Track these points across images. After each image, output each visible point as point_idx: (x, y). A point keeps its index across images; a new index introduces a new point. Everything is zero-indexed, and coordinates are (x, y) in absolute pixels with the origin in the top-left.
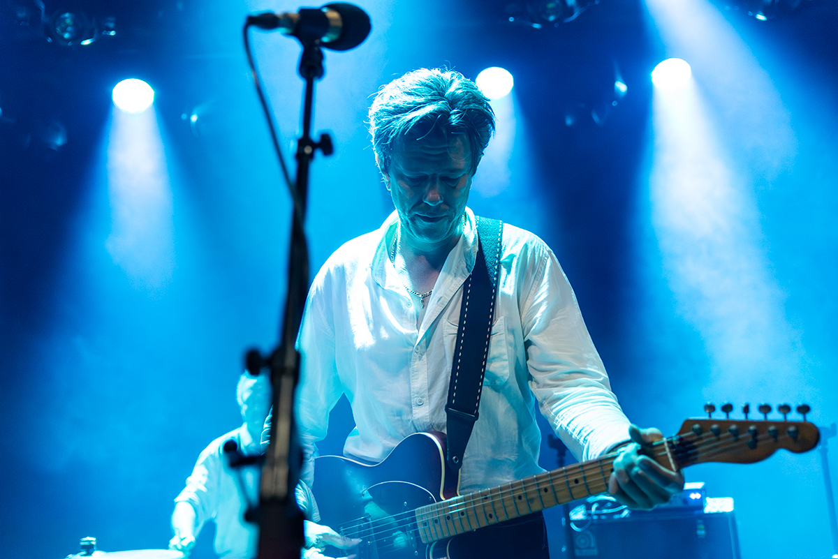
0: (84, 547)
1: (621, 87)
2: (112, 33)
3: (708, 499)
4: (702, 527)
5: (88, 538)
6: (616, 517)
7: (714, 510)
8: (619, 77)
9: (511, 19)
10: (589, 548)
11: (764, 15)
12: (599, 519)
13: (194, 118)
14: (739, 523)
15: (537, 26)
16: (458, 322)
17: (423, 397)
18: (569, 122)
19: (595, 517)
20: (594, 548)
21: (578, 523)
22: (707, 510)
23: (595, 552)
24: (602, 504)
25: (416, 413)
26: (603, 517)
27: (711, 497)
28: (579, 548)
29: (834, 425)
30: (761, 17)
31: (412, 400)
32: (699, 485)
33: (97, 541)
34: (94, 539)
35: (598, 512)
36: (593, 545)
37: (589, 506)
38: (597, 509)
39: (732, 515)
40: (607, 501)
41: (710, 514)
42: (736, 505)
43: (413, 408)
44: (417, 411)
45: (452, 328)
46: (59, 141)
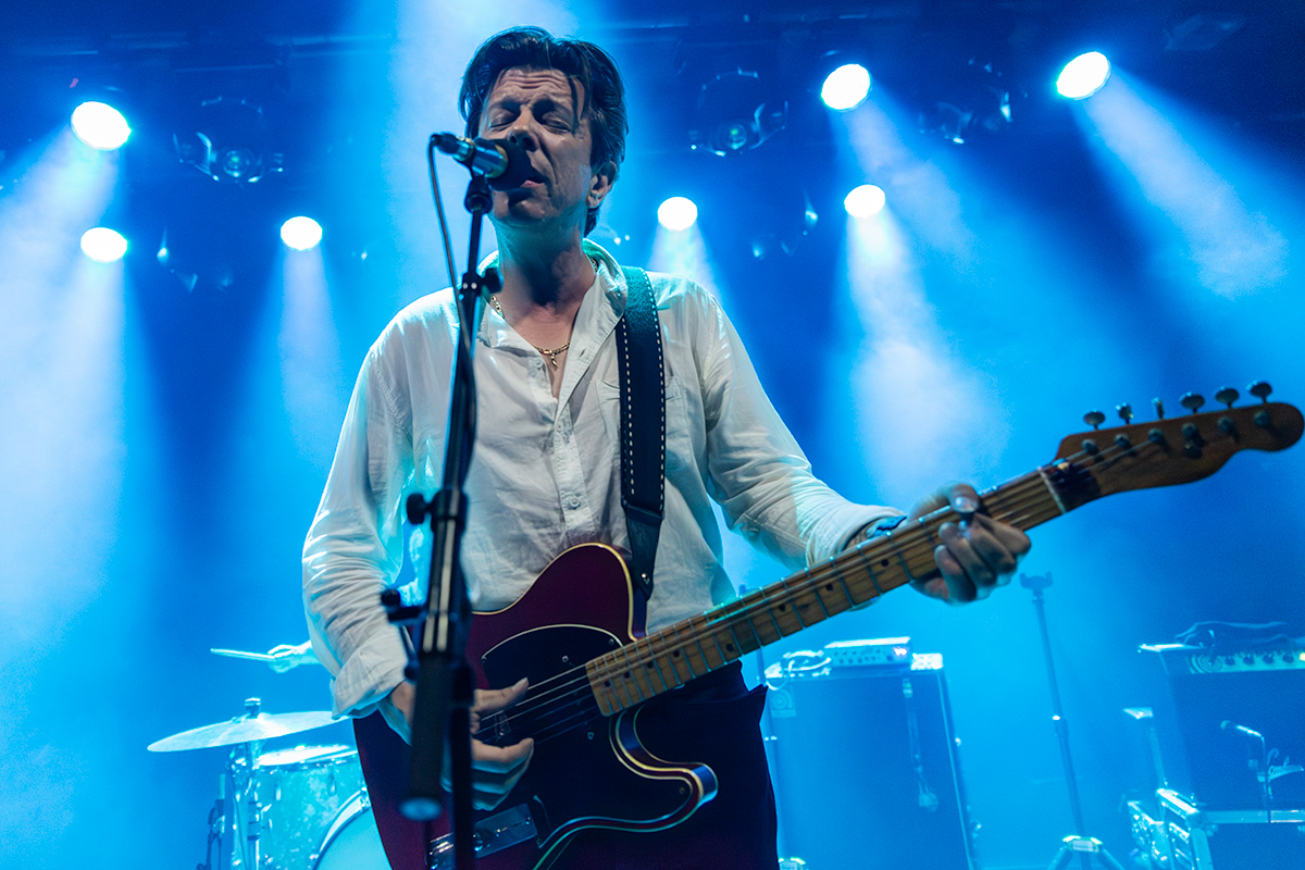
0: (249, 708)
1: (812, 216)
2: (280, 170)
3: (914, 655)
4: (909, 685)
5: (253, 699)
6: (816, 675)
7: (922, 668)
8: (809, 206)
9: (694, 147)
10: (786, 708)
11: (962, 138)
12: (797, 676)
13: (364, 256)
14: (949, 681)
15: (721, 153)
16: (618, 382)
17: (578, 495)
18: (757, 253)
19: (792, 675)
20: (791, 709)
21: (775, 682)
22: (913, 667)
23: (793, 713)
24: (799, 661)
25: (572, 520)
26: (801, 675)
27: (918, 652)
28: (774, 709)
29: (1049, 574)
30: (958, 140)
31: (563, 501)
32: (905, 640)
33: (262, 701)
34: (258, 700)
35: (795, 670)
36: (790, 706)
37: (784, 663)
38: (794, 666)
39: (941, 672)
40: (804, 658)
41: (917, 671)
42: (944, 661)
43: (565, 513)
44: (572, 517)
45: (610, 391)
46: (226, 282)
